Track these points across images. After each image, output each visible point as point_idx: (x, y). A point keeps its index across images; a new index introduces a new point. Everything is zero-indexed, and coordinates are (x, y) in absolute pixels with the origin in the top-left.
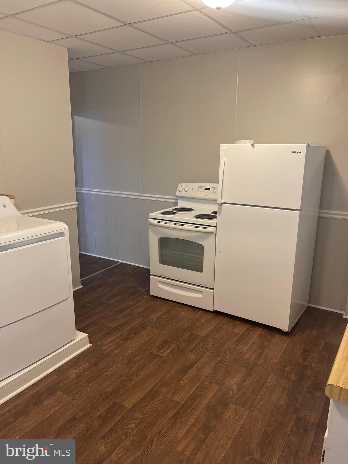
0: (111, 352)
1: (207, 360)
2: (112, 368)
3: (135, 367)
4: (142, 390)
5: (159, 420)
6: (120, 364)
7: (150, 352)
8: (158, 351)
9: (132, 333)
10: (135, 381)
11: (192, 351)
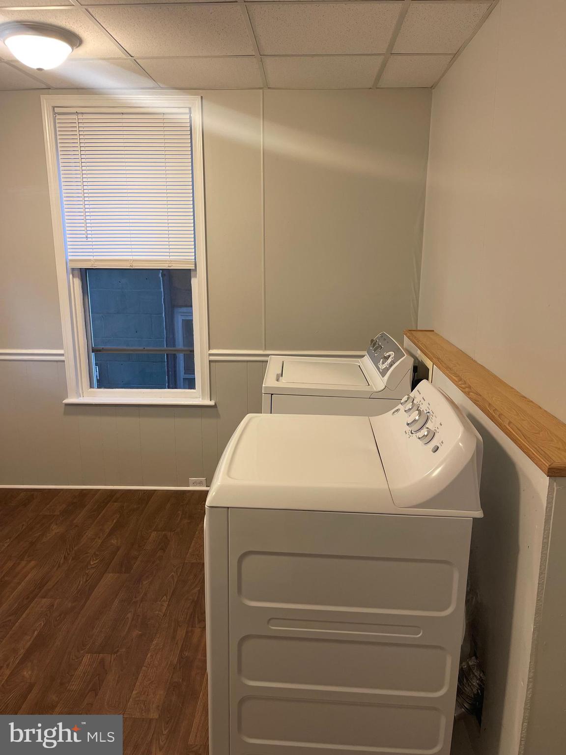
0: (190, 629)
1: (94, 543)
2: (166, 606)
3: (130, 620)
4: (100, 594)
5: (64, 575)
6: (158, 616)
7: (118, 654)
8: (102, 662)
9: (185, 684)
10: (116, 601)
11: (118, 549)
